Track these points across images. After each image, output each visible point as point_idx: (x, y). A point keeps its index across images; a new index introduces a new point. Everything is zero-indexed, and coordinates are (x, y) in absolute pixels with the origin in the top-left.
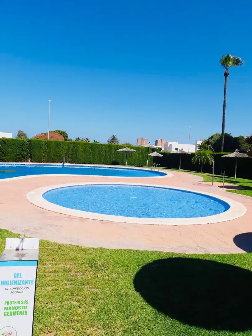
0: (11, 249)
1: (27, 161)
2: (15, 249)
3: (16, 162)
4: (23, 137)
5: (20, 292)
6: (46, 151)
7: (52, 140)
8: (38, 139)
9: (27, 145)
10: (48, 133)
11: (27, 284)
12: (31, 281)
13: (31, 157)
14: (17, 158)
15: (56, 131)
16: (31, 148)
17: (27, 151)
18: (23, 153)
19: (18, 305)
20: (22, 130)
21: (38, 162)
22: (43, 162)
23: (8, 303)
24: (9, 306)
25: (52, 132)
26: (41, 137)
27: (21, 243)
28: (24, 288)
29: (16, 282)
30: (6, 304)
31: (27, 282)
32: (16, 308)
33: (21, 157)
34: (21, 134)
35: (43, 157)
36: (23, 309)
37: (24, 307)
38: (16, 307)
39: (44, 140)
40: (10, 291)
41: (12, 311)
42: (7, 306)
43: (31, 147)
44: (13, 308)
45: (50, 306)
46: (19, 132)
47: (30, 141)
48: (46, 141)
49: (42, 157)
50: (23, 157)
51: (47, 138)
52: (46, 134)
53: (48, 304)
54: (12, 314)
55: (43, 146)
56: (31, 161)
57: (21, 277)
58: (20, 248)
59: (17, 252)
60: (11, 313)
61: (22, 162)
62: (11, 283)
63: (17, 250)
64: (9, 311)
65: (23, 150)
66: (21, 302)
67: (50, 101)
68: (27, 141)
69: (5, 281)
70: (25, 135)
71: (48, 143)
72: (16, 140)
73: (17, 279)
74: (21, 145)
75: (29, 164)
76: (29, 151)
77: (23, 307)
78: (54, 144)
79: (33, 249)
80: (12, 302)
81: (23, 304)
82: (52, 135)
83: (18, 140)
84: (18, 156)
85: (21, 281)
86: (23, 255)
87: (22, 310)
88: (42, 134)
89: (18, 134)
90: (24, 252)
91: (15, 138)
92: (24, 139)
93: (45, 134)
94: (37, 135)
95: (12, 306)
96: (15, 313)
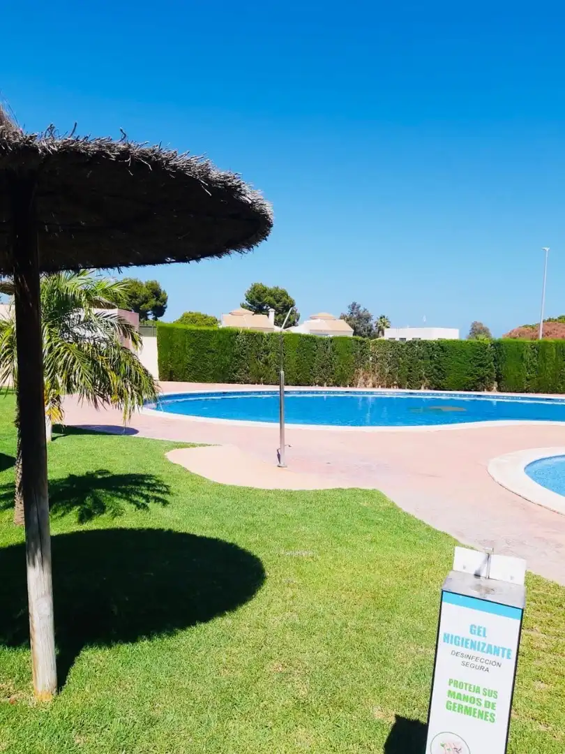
0: (464, 571)
1: (489, 390)
2: (473, 573)
3: (466, 390)
4: (481, 337)
5: (482, 668)
6: (534, 367)
7: (550, 340)
8: (515, 338)
9: (491, 352)
10: (539, 324)
11: (498, 655)
12: (506, 652)
13: (498, 380)
14: (469, 382)
15: (560, 318)
16: (498, 360)
17: (490, 367)
18: (481, 371)
19: (476, 696)
20: (479, 321)
21: (515, 392)
22: (527, 392)
23: (456, 684)
24: (457, 690)
25: (550, 320)
26: (521, 334)
27: (484, 562)
28: (491, 663)
29: (473, 645)
30: (452, 685)
31: (497, 651)
32: (473, 700)
33: (478, 380)
34: (477, 330)
35: (528, 380)
36: (486, 706)
37: (488, 704)
38: (471, 698)
39: (530, 341)
40: (460, 659)
41: (465, 704)
42: (452, 688)
43: (500, 359)
44: (466, 698)
45: (543, 728)
46: (474, 325)
47: (497, 345)
48: (536, 341)
49: (524, 380)
50: (482, 379)
51: (537, 336)
52: (534, 328)
53: (537, 722)
54: (464, 709)
55: (527, 355)
56: (499, 390)
57: (484, 636)
58: (483, 574)
59: (477, 580)
60: (460, 706)
61: (479, 391)
62: (464, 642)
63: (477, 575)
64: (458, 702)
65: (481, 365)
66: (481, 691)
67: (547, 249)
68: (492, 345)
69: (452, 636)
70: (485, 331)
71: (540, 350)
72: (467, 342)
73: (475, 638)
74: (478, 354)
75: (493, 395)
76: (495, 366)
77: (486, 702)
78: (554, 350)
79: (511, 581)
80: (464, 685)
81: (487, 696)
82: (548, 329)
83: (471, 344)
84: (470, 378)
85: (484, 644)
86: (488, 591)
87: (482, 708)
88: (526, 326)
89: (472, 329)
90: (491, 584)
91: (464, 339)
92: (483, 340)
93: (532, 327)
94: (513, 331)
95: (463, 692)
96: (468, 711)
